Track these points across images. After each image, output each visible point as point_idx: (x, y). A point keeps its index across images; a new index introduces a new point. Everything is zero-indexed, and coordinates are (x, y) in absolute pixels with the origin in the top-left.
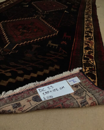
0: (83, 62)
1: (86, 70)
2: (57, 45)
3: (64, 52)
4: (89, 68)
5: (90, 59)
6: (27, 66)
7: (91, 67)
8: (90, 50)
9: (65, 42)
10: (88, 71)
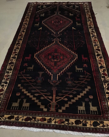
0: (103, 80)
1: (106, 86)
2: (82, 69)
3: (89, 74)
4: (107, 84)
5: (106, 77)
6: (72, 91)
7: (108, 83)
8: (103, 69)
9: (86, 65)
10: (107, 86)
